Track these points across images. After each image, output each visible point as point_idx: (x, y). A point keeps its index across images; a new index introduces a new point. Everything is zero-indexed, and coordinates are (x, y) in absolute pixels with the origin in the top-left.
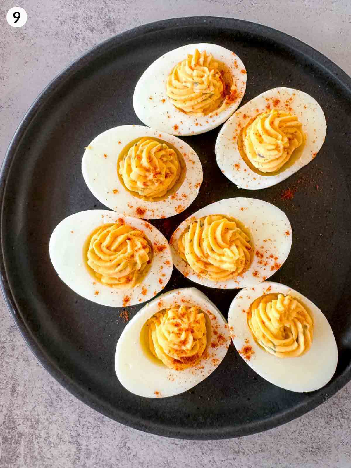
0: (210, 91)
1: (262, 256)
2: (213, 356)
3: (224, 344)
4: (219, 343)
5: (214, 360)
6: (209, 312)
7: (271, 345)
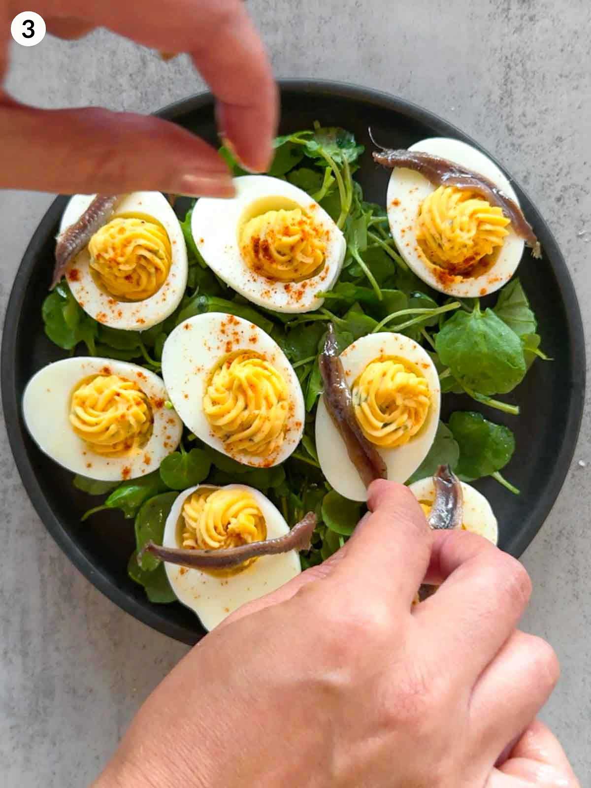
0: (445, 242)
1: (229, 343)
2: (273, 289)
3: (293, 300)
4: (291, 293)
5: (269, 291)
6: (327, 270)
7: (364, 396)
